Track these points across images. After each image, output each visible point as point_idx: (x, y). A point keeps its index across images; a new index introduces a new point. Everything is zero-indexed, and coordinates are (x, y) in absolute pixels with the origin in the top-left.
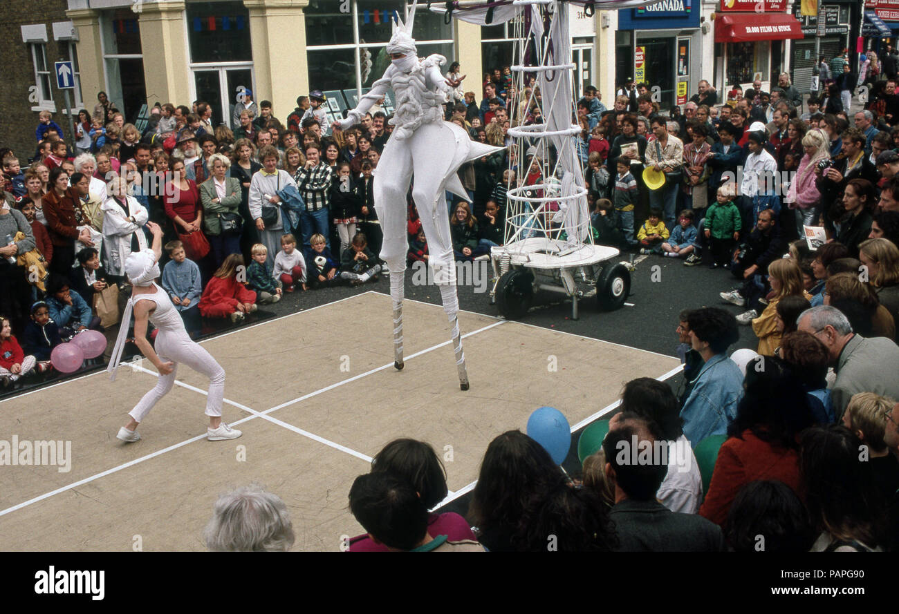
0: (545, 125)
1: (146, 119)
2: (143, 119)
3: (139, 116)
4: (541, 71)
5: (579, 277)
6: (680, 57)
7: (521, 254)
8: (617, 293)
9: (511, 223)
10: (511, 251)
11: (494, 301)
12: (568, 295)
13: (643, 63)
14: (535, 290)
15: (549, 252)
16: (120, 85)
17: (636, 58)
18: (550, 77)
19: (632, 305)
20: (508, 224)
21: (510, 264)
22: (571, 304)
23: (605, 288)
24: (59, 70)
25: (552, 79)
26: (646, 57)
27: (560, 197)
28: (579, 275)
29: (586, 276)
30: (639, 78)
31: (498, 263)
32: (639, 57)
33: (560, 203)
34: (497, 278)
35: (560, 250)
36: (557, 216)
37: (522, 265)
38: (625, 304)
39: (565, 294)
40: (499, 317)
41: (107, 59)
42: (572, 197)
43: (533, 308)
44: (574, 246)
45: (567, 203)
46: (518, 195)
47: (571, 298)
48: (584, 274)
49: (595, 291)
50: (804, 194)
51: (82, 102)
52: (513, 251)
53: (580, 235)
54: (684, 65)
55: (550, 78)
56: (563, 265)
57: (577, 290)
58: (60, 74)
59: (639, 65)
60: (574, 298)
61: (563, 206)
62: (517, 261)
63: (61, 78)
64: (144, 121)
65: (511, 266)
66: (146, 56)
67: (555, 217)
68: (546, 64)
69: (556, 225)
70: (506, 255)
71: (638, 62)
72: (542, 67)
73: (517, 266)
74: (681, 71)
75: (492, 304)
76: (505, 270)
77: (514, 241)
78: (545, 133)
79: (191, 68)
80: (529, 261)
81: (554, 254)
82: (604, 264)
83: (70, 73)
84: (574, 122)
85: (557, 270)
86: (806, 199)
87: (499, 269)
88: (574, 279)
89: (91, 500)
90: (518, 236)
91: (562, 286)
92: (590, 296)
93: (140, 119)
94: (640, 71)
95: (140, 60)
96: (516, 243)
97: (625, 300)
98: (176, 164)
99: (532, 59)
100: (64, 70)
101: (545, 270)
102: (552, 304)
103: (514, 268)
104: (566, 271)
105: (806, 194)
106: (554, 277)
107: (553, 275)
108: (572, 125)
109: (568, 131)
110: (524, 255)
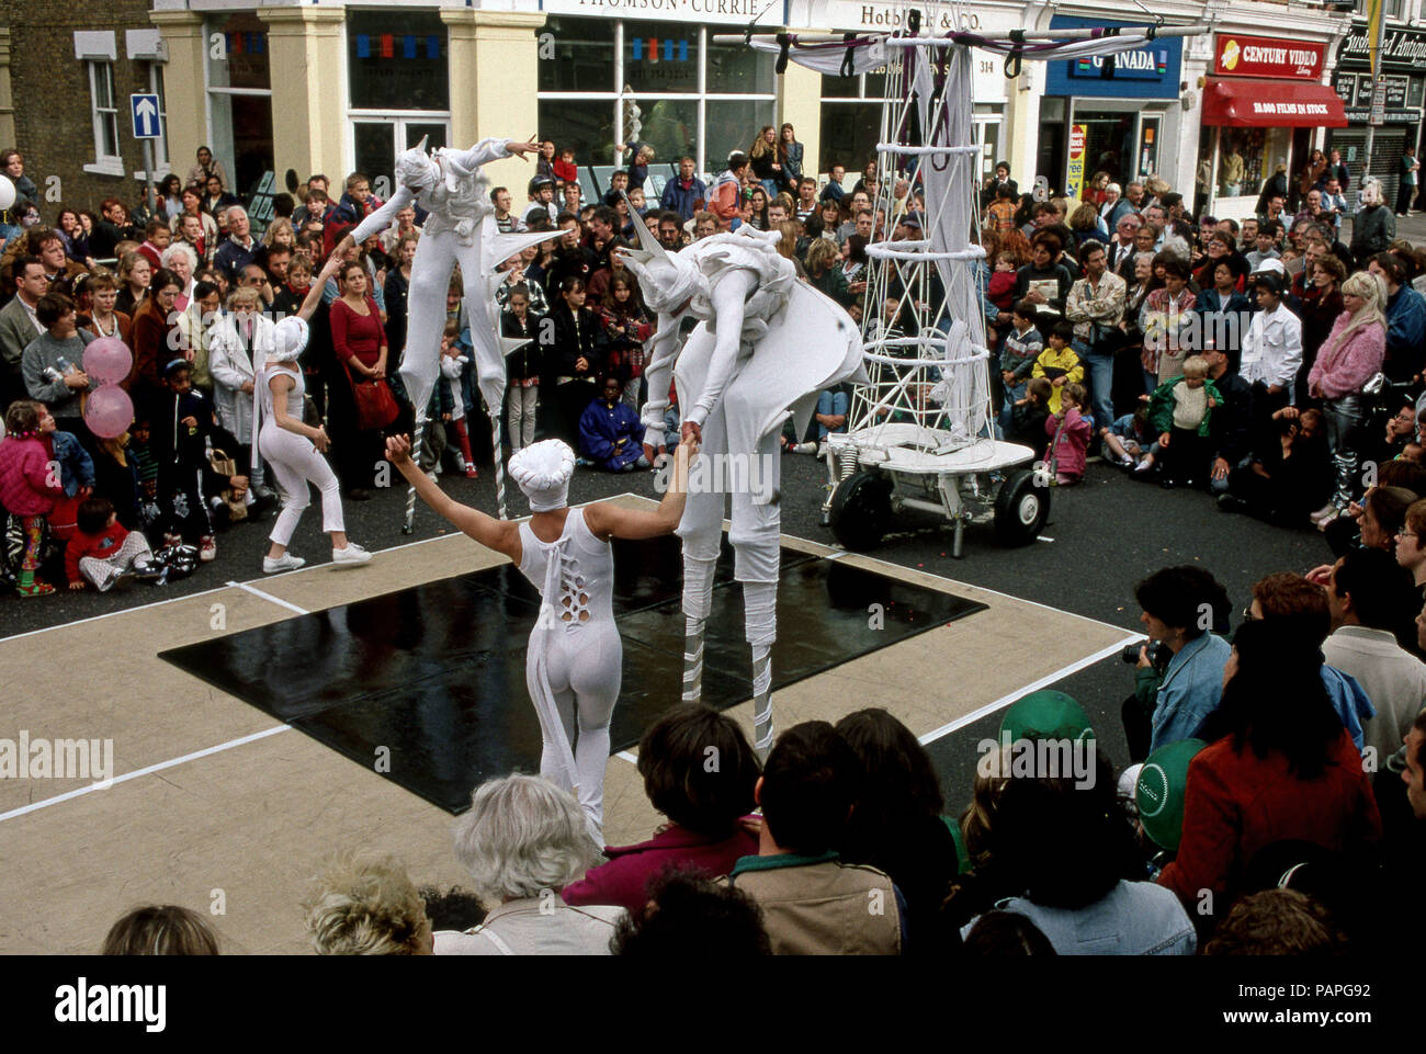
0: (927, 242)
1: (270, 196)
2: (265, 195)
3: (260, 190)
4: (925, 154)
5: (967, 490)
6: (1144, 145)
7: (875, 448)
8: (1028, 519)
9: (862, 397)
10: (860, 442)
11: (826, 521)
12: (949, 517)
13: (1083, 151)
14: (896, 506)
15: (922, 448)
16: (231, 138)
17: (1072, 143)
18: (941, 164)
19: (1051, 540)
20: (858, 399)
21: (857, 463)
22: (951, 534)
23: (1007, 510)
24: (138, 107)
25: (944, 168)
26: (1086, 142)
27: (944, 359)
28: (968, 486)
29: (980, 489)
30: (1074, 176)
31: (837, 459)
32: (1076, 141)
33: (943, 370)
34: (835, 484)
35: (939, 445)
36: (937, 390)
37: (877, 466)
38: (1039, 538)
39: (944, 516)
40: (834, 546)
41: (211, 94)
42: (963, 360)
43: (889, 536)
44: (961, 440)
45: (953, 370)
46: (877, 352)
47: (953, 522)
48: (975, 486)
49: (991, 514)
50: (1333, 375)
51: (167, 161)
52: (864, 442)
53: (973, 423)
54: (1150, 159)
55: (940, 166)
56: (942, 469)
57: (964, 510)
58: (138, 114)
59: (1075, 155)
60: (959, 522)
61: (947, 374)
62: (868, 459)
63: (140, 119)
64: (266, 199)
65: (858, 466)
66: (277, 92)
67: (933, 392)
68: (934, 143)
69: (932, 405)
70: (852, 447)
71: (1074, 150)
72: (927, 148)
73: (868, 467)
74: (1144, 168)
75: (823, 525)
76: (848, 471)
77: (865, 426)
78: (927, 255)
79: (350, 116)
80: (888, 459)
81: (929, 451)
82: (1008, 471)
83: (154, 113)
84: (974, 239)
85: (933, 477)
86: (1337, 383)
87: (839, 469)
88: (960, 492)
89: (183, 791)
90: (872, 419)
91: (939, 502)
92: (984, 521)
93: (260, 194)
94: (1077, 165)
95: (266, 101)
96: (869, 429)
97: (1039, 532)
98: (351, 270)
99: (912, 134)
100: (145, 108)
101: (912, 475)
102: (921, 531)
103: (863, 469)
104: (948, 479)
105: (1337, 376)
106: (926, 488)
107: (926, 485)
108: (970, 244)
109: (964, 253)
110: (881, 449)
